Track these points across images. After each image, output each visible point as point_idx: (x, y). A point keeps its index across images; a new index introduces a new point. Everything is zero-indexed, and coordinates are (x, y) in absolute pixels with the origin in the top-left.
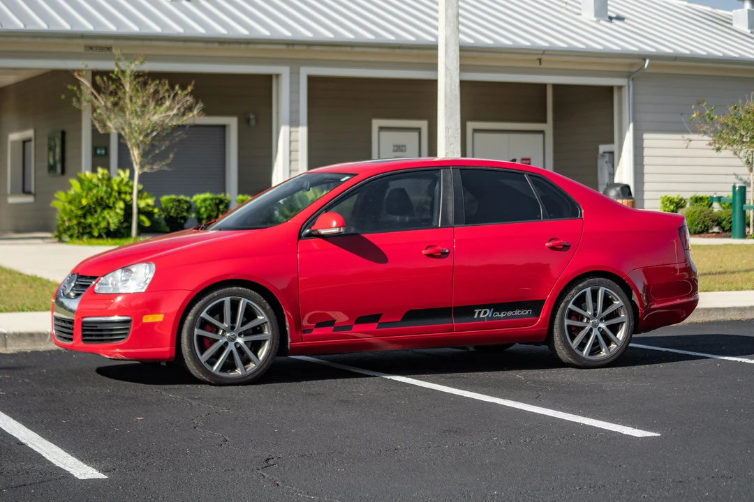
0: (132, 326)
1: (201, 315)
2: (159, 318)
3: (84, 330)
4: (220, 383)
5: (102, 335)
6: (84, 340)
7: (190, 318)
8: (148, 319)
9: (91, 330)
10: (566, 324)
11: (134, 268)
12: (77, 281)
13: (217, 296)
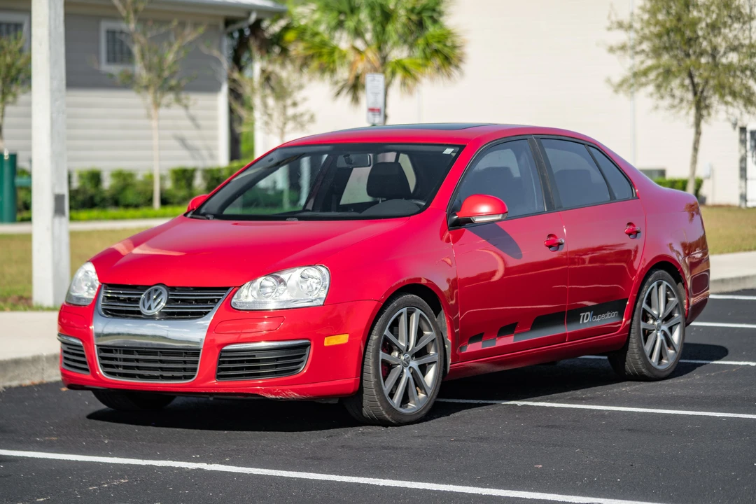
0: (310, 352)
1: (385, 333)
2: (343, 339)
3: (221, 362)
4: (401, 422)
5: (258, 368)
6: (219, 377)
7: (374, 337)
8: (330, 341)
9: (230, 362)
10: (642, 327)
11: (285, 275)
12: (169, 295)
13: (397, 307)
